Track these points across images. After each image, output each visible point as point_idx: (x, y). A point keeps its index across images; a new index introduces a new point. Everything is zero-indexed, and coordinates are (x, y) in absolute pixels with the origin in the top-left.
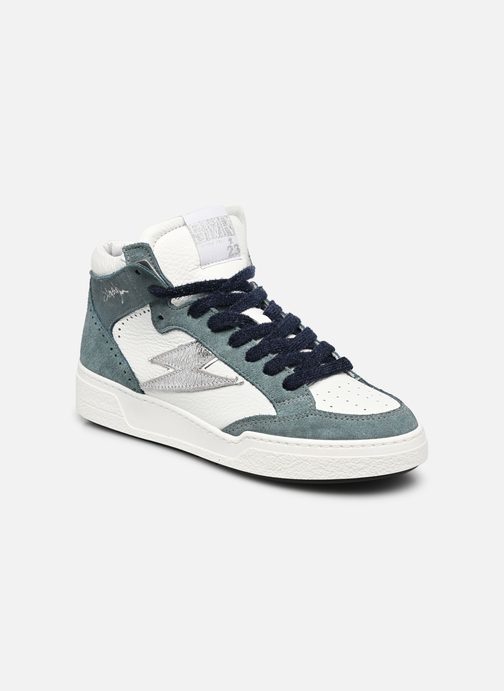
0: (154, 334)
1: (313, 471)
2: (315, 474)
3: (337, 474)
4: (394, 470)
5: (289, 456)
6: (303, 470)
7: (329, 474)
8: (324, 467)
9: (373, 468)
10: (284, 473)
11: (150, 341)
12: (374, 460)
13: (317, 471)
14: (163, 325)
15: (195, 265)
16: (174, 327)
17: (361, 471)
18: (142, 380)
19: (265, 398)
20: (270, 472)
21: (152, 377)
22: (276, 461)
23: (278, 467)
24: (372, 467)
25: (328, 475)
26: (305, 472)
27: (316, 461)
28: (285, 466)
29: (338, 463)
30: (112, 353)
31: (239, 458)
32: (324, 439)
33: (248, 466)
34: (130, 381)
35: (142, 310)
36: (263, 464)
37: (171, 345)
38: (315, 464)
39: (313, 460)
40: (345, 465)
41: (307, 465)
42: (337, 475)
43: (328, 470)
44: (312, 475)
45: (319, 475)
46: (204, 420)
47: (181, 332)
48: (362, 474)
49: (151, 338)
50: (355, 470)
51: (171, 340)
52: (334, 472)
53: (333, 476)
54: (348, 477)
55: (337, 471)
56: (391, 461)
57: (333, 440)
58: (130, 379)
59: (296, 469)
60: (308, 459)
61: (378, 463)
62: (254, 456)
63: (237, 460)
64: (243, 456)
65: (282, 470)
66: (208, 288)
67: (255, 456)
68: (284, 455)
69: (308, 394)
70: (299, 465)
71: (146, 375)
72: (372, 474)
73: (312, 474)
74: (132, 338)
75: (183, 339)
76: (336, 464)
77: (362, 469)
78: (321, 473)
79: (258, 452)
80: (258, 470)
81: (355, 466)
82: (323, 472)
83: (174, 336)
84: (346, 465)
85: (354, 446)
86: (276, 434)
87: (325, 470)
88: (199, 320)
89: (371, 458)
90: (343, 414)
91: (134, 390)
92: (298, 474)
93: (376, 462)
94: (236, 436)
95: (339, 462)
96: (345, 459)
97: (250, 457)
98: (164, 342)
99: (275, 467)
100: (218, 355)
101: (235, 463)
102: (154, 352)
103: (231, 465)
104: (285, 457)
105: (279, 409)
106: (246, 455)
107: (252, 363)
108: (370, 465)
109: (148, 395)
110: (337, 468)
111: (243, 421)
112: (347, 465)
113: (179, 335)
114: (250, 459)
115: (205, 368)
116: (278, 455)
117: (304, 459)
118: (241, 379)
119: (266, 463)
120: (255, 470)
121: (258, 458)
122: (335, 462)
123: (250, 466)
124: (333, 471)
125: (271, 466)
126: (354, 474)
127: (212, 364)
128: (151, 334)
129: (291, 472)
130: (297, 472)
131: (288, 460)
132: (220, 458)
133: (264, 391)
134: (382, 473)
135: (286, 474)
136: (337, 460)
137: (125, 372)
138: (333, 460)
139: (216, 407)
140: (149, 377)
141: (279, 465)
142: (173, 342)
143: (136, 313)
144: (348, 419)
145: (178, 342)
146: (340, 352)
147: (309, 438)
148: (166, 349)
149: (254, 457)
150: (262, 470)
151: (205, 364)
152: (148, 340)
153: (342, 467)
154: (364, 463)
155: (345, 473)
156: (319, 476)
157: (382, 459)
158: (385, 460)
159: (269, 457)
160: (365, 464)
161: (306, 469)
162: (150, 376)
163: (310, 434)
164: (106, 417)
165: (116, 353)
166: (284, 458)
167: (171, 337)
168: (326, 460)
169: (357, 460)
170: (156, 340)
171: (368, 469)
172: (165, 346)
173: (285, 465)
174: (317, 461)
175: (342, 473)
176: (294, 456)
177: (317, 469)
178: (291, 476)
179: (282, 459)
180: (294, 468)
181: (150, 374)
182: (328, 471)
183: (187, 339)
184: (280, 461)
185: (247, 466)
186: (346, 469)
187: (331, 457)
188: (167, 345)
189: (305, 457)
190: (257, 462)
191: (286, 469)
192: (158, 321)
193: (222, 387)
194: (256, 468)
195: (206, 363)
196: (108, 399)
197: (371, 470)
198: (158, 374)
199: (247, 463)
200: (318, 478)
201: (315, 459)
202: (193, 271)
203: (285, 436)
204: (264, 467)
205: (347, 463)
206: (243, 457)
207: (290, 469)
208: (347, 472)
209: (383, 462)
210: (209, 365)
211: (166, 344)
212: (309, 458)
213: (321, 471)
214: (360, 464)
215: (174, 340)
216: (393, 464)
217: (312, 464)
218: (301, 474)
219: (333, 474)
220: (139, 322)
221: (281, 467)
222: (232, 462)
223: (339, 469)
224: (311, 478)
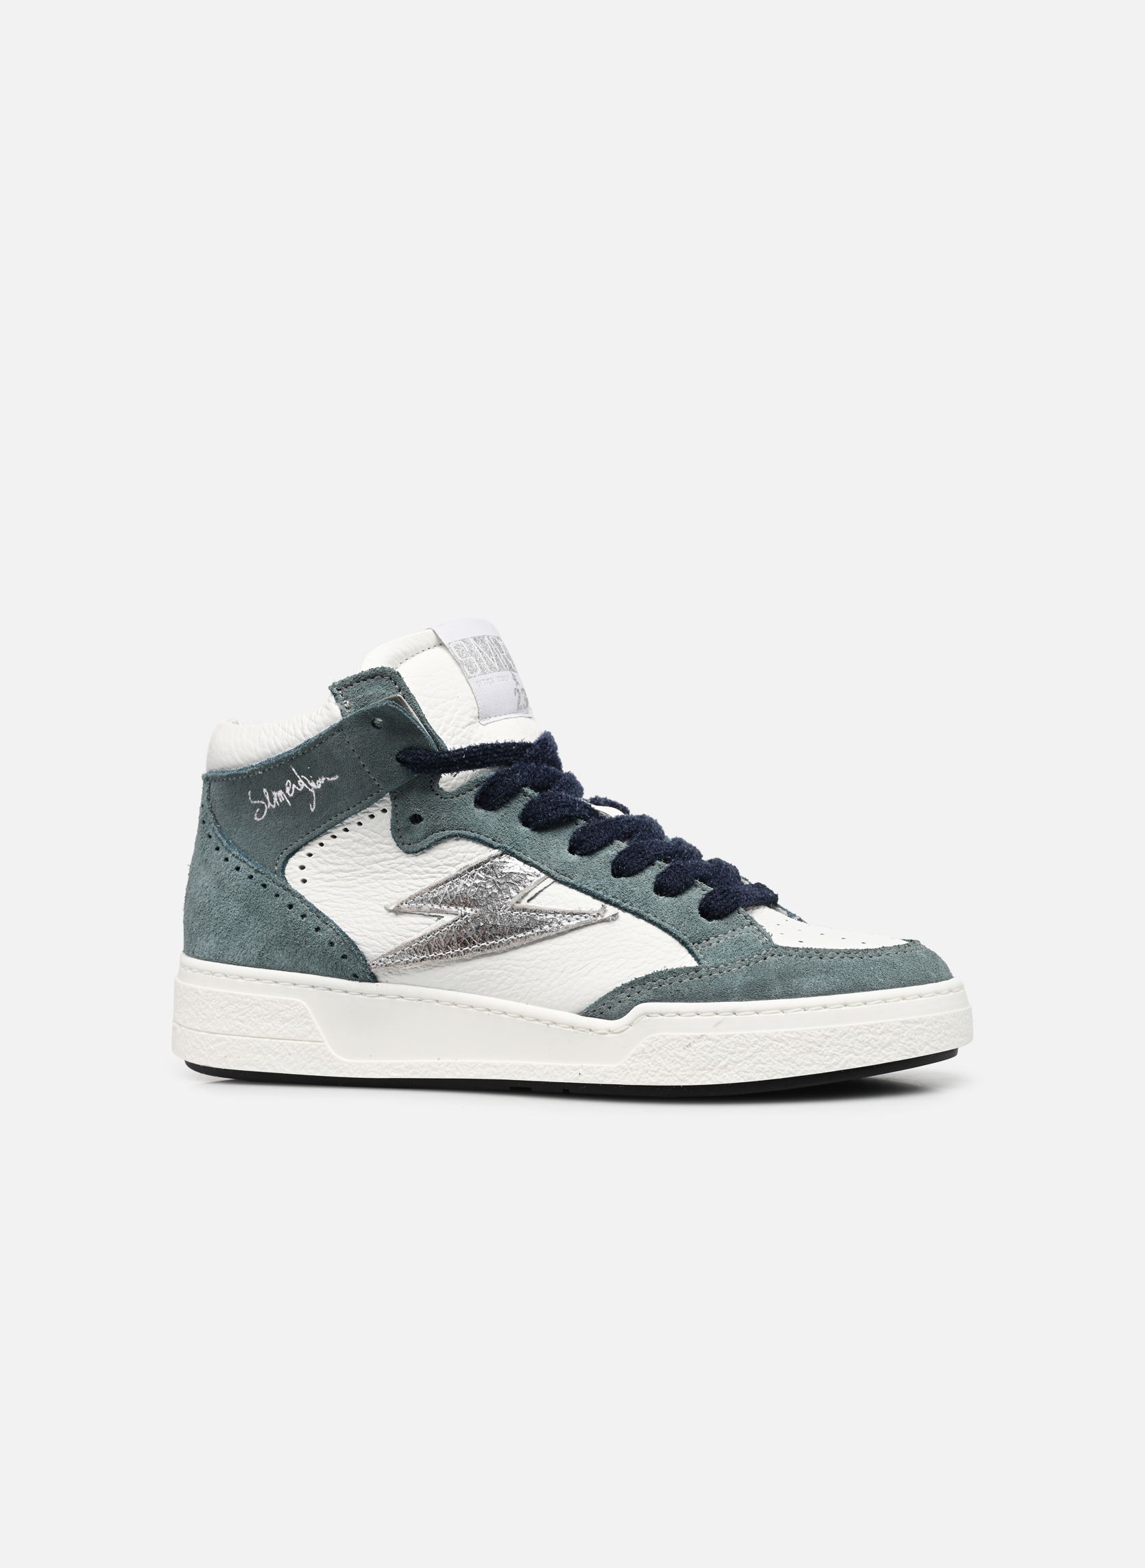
0: (392, 859)
1: (793, 1058)
2: (799, 1064)
3: (842, 1059)
4: (943, 1045)
5: (742, 1035)
6: (773, 1060)
7: (827, 1061)
8: (816, 1047)
9: (908, 1042)
10: (732, 1072)
11: (384, 875)
12: (908, 1025)
13: (802, 1057)
14: (418, 835)
15: (471, 717)
16: (447, 833)
17: (887, 1049)
18: (373, 954)
19: (670, 938)
20: (703, 1075)
21: (399, 943)
22: (714, 1049)
23: (720, 1062)
24: (906, 1041)
25: (825, 1063)
26: (779, 1064)
27: (799, 1039)
28: (734, 1057)
29: (843, 1037)
30: (293, 914)
31: (629, 1060)
32: (808, 996)
33: (652, 1071)
34: (345, 961)
35: (365, 813)
36: (687, 1061)
37: (440, 872)
38: (798, 1045)
39: (792, 1036)
40: (857, 1040)
41: (781, 1049)
42: (843, 1061)
43: (825, 1053)
44: (793, 1068)
45: (808, 1065)
46: (534, 1004)
47: (463, 842)
48: (889, 1055)
49: (386, 869)
50: (876, 1048)
51: (439, 862)
52: (837, 1055)
53: (835, 1064)
54: (864, 1062)
55: (842, 1053)
56: (937, 1026)
57: (826, 995)
58: (344, 957)
59: (760, 1060)
60: (783, 1036)
61: (917, 1032)
62: (665, 1049)
63: (624, 1065)
64: (639, 1053)
65: (729, 1066)
66: (505, 756)
67: (668, 1049)
68: (732, 1036)
69: (751, 924)
70: (763, 1051)
71: (385, 941)
72: (907, 1053)
73: (793, 1064)
74: (338, 877)
75: (469, 855)
76: (839, 1040)
77: (889, 1044)
78: (812, 1060)
79: (673, 1040)
80: (675, 1075)
81: (876, 1040)
82: (815, 1059)
83: (446, 852)
84: (859, 1039)
85: (870, 1002)
86: (706, 999)
87: (819, 1054)
88: (502, 812)
89: (902, 1022)
90: (832, 950)
91: (355, 977)
92: (763, 1069)
93: (913, 1030)
94: (615, 1019)
95: (845, 1034)
96: (857, 1028)
97: (654, 1052)
98: (420, 869)
99: (713, 1063)
100: (553, 872)
101: (620, 1072)
102: (397, 892)
103: (610, 1078)
104: (735, 1040)
105: (701, 954)
106: (646, 1051)
107: (629, 879)
108: (903, 1037)
109: (387, 982)
110: (842, 1046)
111: (632, 984)
112: (861, 1040)
113: (457, 848)
114: (655, 1056)
115: (529, 901)
116: (719, 1038)
117: (775, 1037)
118: (611, 910)
119: (694, 1057)
120: (668, 1076)
121: (673, 1051)
122: (836, 1036)
123: (656, 1072)
124: (834, 1054)
125: (704, 1061)
126: (874, 1056)
127: (541, 891)
128: (385, 860)
129: (748, 1067)
130: (760, 1065)
131: (742, 1045)
132: (581, 1071)
133: (666, 925)
134: (925, 1050)
135: (737, 1073)
136: (840, 1031)
137: (332, 944)
138: (833, 1032)
139: (562, 972)
140: (392, 944)
141: (722, 1057)
142: (445, 865)
143: (348, 824)
144: (843, 957)
145: (457, 862)
146: (750, 874)
147: (777, 997)
148: (426, 882)
149: (666, 1051)
150: (684, 1073)
151: (527, 893)
152: (378, 875)
153: (851, 1045)
154: (891, 1032)
155: (858, 1057)
156: (806, 1068)
157: (923, 1023)
158: (927, 1026)
159: (700, 1046)
160: (894, 1034)
161: (780, 1056)
162: (395, 940)
163: (778, 990)
164: (277, 1050)
165: (302, 911)
166: (733, 1042)
167: (437, 856)
168: (819, 1033)
169: (879, 1028)
170: (399, 870)
171: (900, 1044)
172: (423, 876)
173: (735, 1055)
174: (802, 1038)
175: (851, 1055)
176: (754, 1034)
177: (802, 1055)
178: (749, 1075)
179: (729, 1044)
180: (753, 1058)
181: (393, 936)
182: (825, 1056)
183: (477, 853)
184: (724, 1048)
185: (649, 1072)
186: (859, 1047)
187: (828, 1027)
188: (428, 875)
189: (776, 1033)
190: (672, 1059)
191: (738, 1063)
192: (407, 829)
193: (572, 930)
194: (670, 1071)
195: (530, 891)
196: (282, 1013)
197: (905, 1046)
198: (414, 933)
199: (649, 1066)
200: (806, 1071)
201: (798, 1033)
202: (469, 727)
203: (727, 1000)
204: (687, 1068)
205: (861, 1036)
206: (638, 1056)
207: (745, 1063)
208: (861, 1054)
209: (924, 1030)
210: (536, 894)
211: (427, 872)
212: (785, 1034)
213: (810, 1056)
214: (884, 1035)
215: (446, 861)
216: (940, 1033)
217: (793, 1045)
218: (771, 1068)
219: (834, 1060)
220: (354, 841)
221: (727, 1060)
222: (612, 1072)
223: (846, 1048)
224: (791, 1073)
